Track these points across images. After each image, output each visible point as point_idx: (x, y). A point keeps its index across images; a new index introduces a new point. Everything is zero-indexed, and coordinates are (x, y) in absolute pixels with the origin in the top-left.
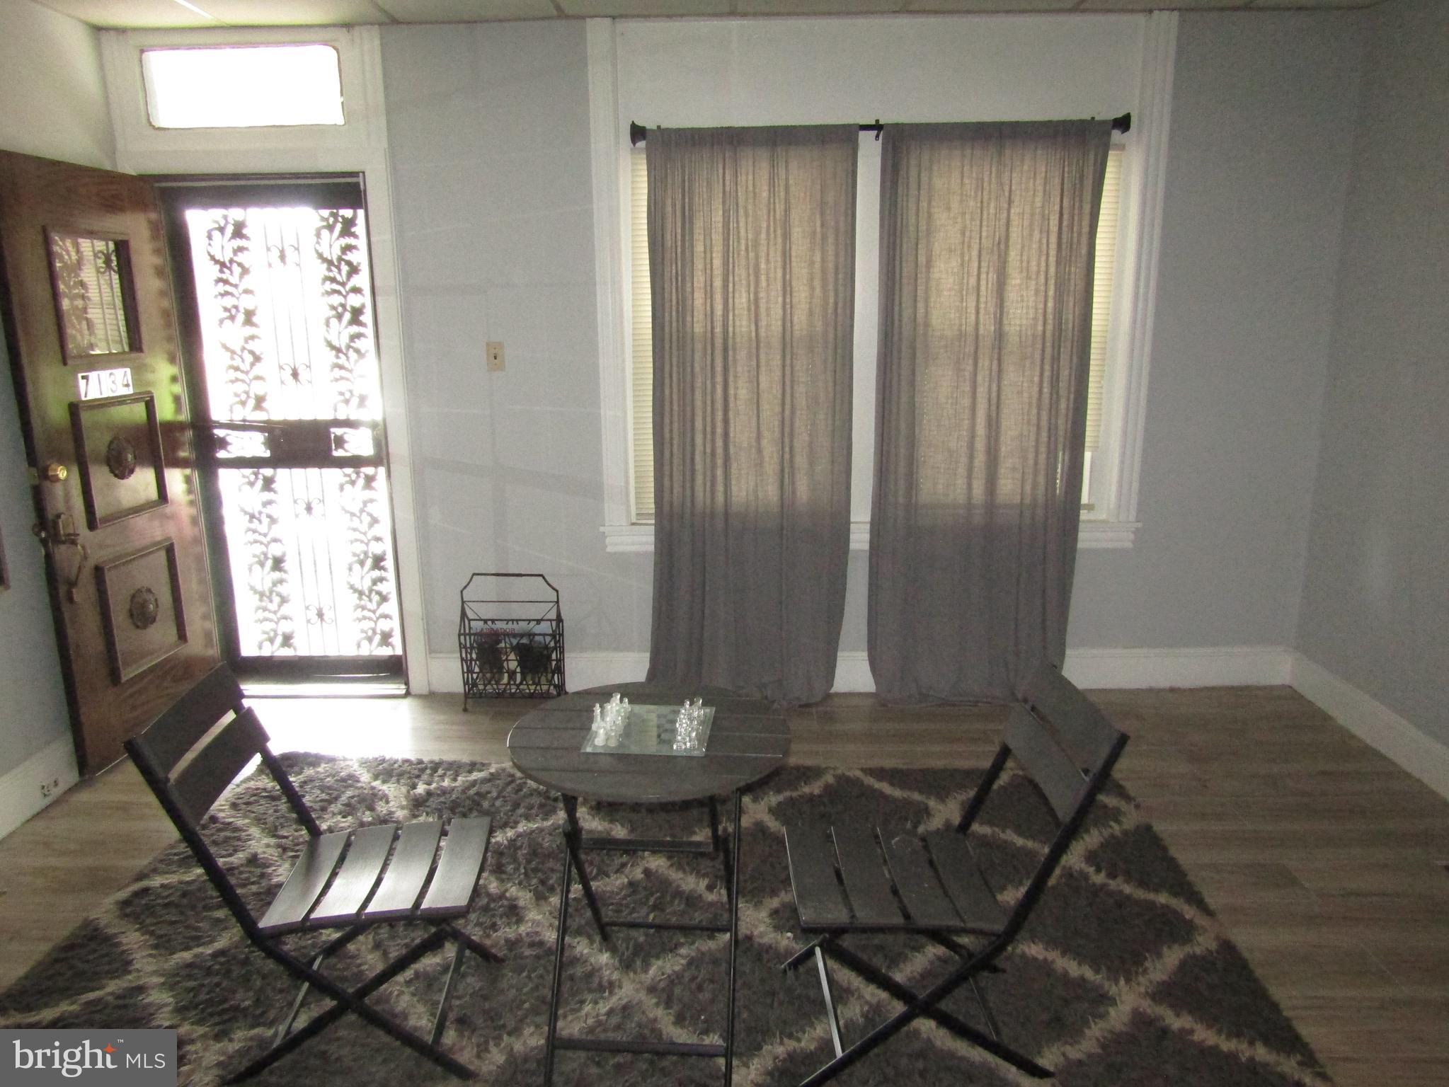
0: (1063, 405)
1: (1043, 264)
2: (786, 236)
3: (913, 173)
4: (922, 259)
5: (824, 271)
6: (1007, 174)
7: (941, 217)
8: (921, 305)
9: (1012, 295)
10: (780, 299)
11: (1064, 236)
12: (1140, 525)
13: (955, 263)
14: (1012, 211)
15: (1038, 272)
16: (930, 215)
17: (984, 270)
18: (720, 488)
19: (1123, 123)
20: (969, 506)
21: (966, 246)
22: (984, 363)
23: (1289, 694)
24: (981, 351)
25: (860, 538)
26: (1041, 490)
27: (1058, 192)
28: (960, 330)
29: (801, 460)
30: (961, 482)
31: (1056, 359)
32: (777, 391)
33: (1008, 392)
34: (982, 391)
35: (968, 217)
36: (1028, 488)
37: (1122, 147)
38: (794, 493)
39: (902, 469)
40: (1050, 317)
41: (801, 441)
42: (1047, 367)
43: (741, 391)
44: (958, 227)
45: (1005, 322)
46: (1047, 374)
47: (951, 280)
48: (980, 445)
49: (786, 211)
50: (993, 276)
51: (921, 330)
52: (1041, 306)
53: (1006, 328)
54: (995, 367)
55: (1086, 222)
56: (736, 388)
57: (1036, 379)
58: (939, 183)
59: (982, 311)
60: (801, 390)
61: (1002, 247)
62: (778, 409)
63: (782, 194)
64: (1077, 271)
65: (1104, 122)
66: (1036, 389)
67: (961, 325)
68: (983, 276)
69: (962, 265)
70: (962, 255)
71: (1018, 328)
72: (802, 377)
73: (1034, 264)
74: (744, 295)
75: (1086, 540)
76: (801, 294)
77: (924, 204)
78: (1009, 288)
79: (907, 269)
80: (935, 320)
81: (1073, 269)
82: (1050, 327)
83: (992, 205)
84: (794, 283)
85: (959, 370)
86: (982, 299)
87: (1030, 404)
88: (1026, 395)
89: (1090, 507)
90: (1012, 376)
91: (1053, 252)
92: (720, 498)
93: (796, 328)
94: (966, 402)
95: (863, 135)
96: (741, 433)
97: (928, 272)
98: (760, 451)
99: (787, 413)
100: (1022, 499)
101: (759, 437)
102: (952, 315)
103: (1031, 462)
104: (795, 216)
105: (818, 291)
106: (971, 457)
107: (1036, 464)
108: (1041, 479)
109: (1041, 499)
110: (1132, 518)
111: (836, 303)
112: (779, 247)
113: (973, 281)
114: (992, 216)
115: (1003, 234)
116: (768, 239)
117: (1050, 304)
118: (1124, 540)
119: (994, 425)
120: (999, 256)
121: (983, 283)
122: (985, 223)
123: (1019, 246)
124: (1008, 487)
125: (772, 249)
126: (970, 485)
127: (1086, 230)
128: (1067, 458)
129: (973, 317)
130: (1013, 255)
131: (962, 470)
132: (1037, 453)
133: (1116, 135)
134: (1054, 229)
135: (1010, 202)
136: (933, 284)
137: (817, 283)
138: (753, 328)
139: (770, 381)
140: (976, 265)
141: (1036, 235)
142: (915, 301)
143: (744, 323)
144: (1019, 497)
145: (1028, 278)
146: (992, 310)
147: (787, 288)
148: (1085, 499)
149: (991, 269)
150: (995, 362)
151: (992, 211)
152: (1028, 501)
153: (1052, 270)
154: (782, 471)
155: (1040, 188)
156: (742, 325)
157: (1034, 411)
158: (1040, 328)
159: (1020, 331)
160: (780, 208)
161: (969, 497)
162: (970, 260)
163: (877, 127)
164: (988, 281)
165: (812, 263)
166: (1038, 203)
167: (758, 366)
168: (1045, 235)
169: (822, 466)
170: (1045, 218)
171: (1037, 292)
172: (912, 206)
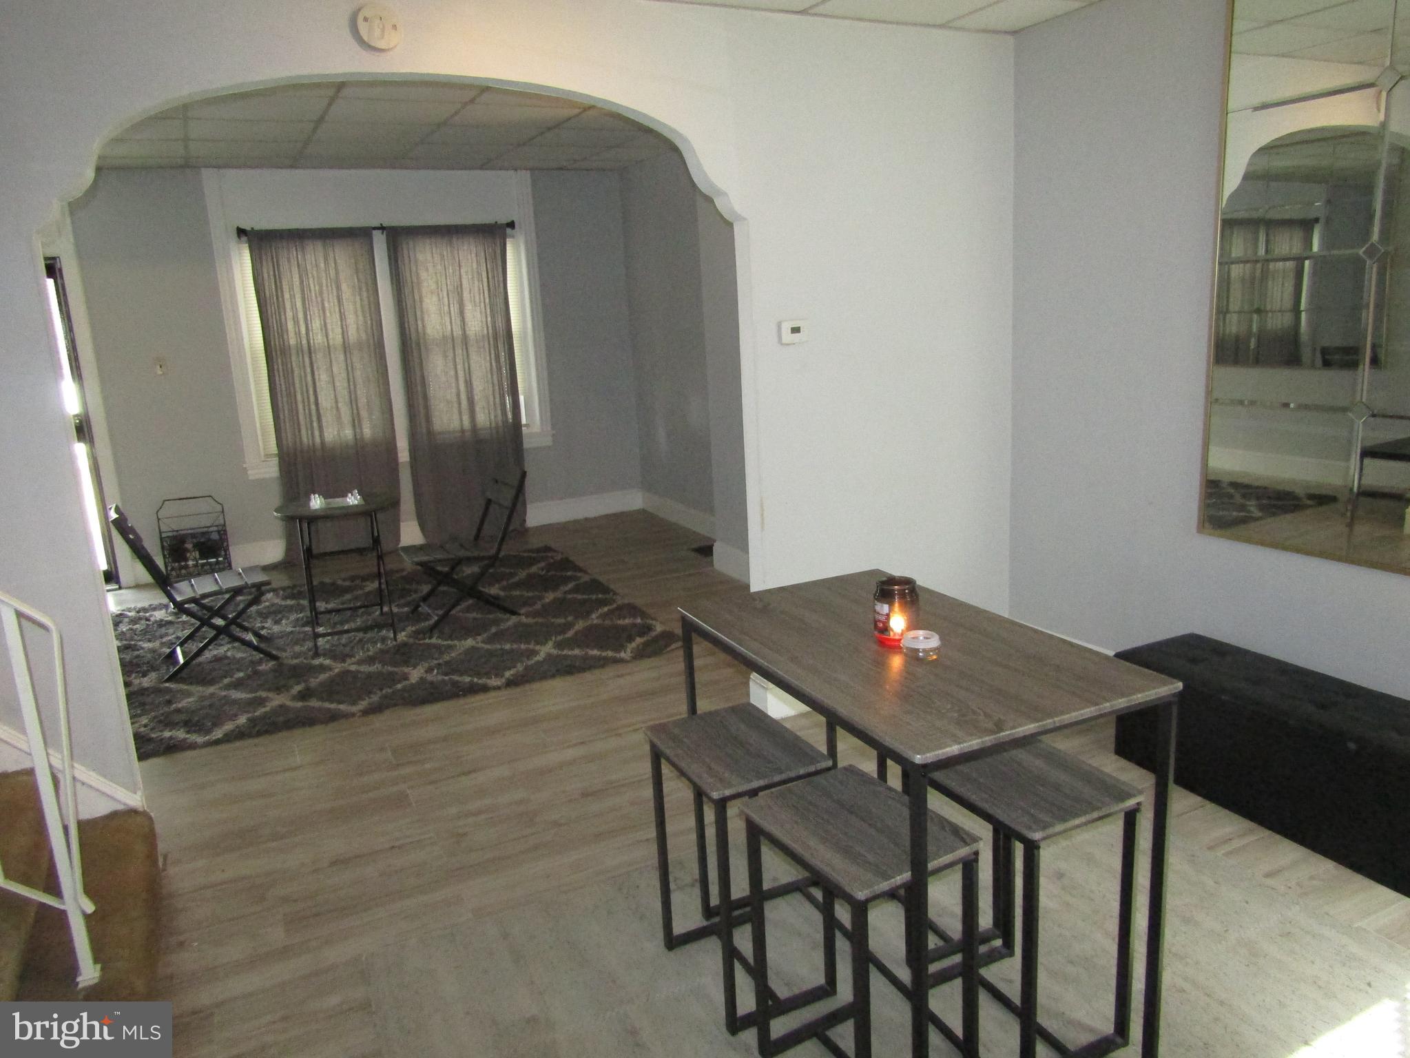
0: (504, 371)
1: (482, 298)
2: (338, 288)
3: (405, 252)
4: (417, 297)
5: (362, 306)
6: (456, 252)
7: (423, 275)
8: (419, 323)
9: (468, 315)
10: (339, 323)
11: (491, 283)
12: (554, 432)
13: (435, 299)
14: (462, 271)
15: (480, 302)
16: (418, 274)
17: (451, 302)
18: (317, 433)
19: (511, 225)
20: (463, 431)
21: (440, 290)
22: (459, 351)
23: (643, 512)
24: (456, 345)
25: (404, 456)
26: (500, 417)
27: (484, 260)
28: (443, 336)
29: (364, 414)
30: (456, 417)
31: (496, 347)
32: (344, 375)
33: (473, 365)
34: (460, 367)
35: (438, 275)
36: (493, 417)
37: (513, 237)
38: (362, 432)
39: (422, 411)
40: (490, 325)
41: (362, 401)
42: (493, 352)
43: (323, 377)
44: (434, 280)
45: (467, 329)
46: (493, 356)
47: (434, 308)
48: (463, 397)
49: (336, 274)
50: (457, 306)
51: (421, 335)
52: (484, 320)
53: (468, 333)
54: (465, 353)
55: (501, 275)
56: (319, 375)
57: (488, 358)
58: (420, 257)
59: (454, 324)
60: (358, 373)
61: (459, 289)
62: (346, 385)
63: (333, 265)
64: (500, 300)
65: (502, 224)
66: (488, 364)
67: (443, 333)
68: (452, 305)
69: (439, 300)
70: (438, 294)
71: (474, 332)
72: (358, 365)
73: (477, 298)
74: (318, 322)
75: (527, 444)
76: (351, 319)
77: (414, 269)
78: (466, 311)
79: (409, 303)
80: (429, 331)
81: (498, 300)
82: (491, 331)
83: (451, 268)
84: (346, 313)
85: (445, 357)
86: (453, 318)
87: (487, 372)
88: (483, 367)
89: (527, 425)
90: (474, 357)
91: (486, 292)
92: (318, 440)
93: (351, 338)
94: (452, 373)
95: (375, 233)
96: (326, 401)
97: (421, 305)
98: (337, 408)
99: (352, 387)
100: (490, 424)
101: (337, 402)
102: (438, 327)
103: (492, 403)
104: (342, 276)
105: (361, 318)
106: (460, 404)
107: (495, 404)
108: (499, 412)
109: (500, 423)
110: (549, 429)
111: (372, 324)
112: (335, 294)
113: (446, 308)
114: (451, 274)
115: (459, 283)
116: (328, 291)
117: (489, 319)
118: (547, 441)
119: (469, 384)
120: (458, 294)
121: (452, 309)
122: (448, 278)
123: (468, 289)
124: (482, 418)
125: (330, 296)
126: (461, 420)
127: (501, 279)
128: (510, 400)
129: (449, 327)
130: (466, 295)
131: (455, 411)
132: (494, 398)
133: (509, 231)
134: (485, 280)
135: (460, 266)
136: (425, 310)
137: (360, 313)
138: (325, 340)
139: (339, 368)
140: (446, 300)
141: (476, 282)
142: (416, 320)
143: (320, 337)
144: (489, 423)
145: (475, 306)
146: (459, 323)
147: (342, 317)
148: (524, 421)
149: (455, 302)
150: (465, 350)
151: (451, 271)
152: (493, 425)
153: (487, 301)
154: (354, 420)
155: (475, 259)
156: (318, 339)
157: (489, 376)
158: (485, 332)
159: (476, 334)
160: (332, 273)
161: (462, 425)
162: (443, 298)
163: (382, 228)
164: (455, 309)
165: (355, 303)
166: (475, 266)
167: (331, 361)
168: (480, 282)
169: (377, 414)
170: (479, 274)
171: (481, 312)
172: (407, 269)
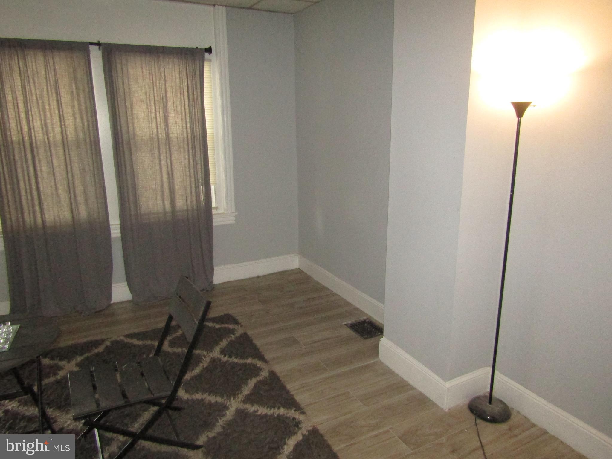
0: (199, 167)
1: (183, 108)
2: (58, 93)
3: (119, 66)
4: (128, 105)
5: (80, 110)
6: (162, 69)
7: (134, 87)
8: (130, 125)
9: (171, 121)
10: (59, 123)
11: (191, 96)
12: (237, 213)
13: (144, 107)
14: (167, 85)
15: (181, 111)
16: (129, 85)
17: (157, 110)
18: (39, 215)
19: (209, 50)
20: (165, 213)
21: (148, 99)
22: (163, 150)
23: (299, 271)
24: (161, 145)
25: (115, 232)
26: (195, 203)
27: (186, 78)
28: (150, 137)
29: (80, 198)
30: (160, 202)
31: (194, 148)
32: (63, 166)
33: (174, 162)
34: (163, 162)
35: (147, 87)
36: (189, 202)
37: (210, 60)
38: (79, 213)
39: (131, 198)
40: (189, 130)
41: (79, 189)
42: (191, 151)
43: (43, 168)
44: (143, 91)
45: (170, 132)
46: (191, 154)
47: (143, 114)
48: (166, 186)
49: (56, 81)
50: (162, 113)
51: (132, 136)
52: (184, 125)
53: (171, 135)
54: (168, 152)
55: (199, 91)
56: (41, 166)
57: (187, 157)
58: (131, 71)
59: (159, 128)
60: (76, 167)
61: (164, 100)
62: (65, 176)
63: (53, 73)
64: (198, 111)
65: (201, 49)
66: (187, 162)
67: (150, 134)
68: (158, 113)
69: (147, 108)
70: (147, 103)
71: (176, 135)
72: (75, 159)
73: (179, 108)
74: (39, 122)
75: (216, 221)
76: (69, 121)
77: (126, 81)
78: (170, 118)
79: (122, 110)
80: (138, 132)
81: (196, 110)
82: (189, 135)
83: (158, 82)
84: (65, 115)
85: (152, 154)
86: (159, 123)
87: (185, 167)
88: (183, 163)
89: (217, 208)
90: (176, 156)
91: (187, 103)
92: (39, 221)
93: (69, 136)
94: (157, 167)
95: (91, 48)
96: (46, 187)
97: (132, 111)
98: (58, 195)
99: (70, 177)
100: (187, 207)
101: (56, 189)
102: (146, 130)
103: (189, 191)
104: (61, 84)
105: (78, 120)
106: (163, 191)
107: (191, 192)
108: (194, 199)
109: (195, 207)
110: (233, 211)
111: (89, 125)
112: (55, 98)
113: (153, 115)
114: (158, 87)
115: (164, 95)
116: (48, 95)
117: (188, 125)
118: (231, 220)
119: (171, 176)
120: (163, 104)
121: (158, 116)
122: (155, 90)
123: (172, 100)
124: (180, 203)
125: (51, 99)
126: (164, 205)
127: (199, 94)
128: (204, 188)
129: (155, 130)
130: (170, 104)
131: (159, 197)
132: (191, 188)
133: (207, 55)
134: (186, 93)
135: (165, 81)
136: (135, 116)
137: (78, 116)
138: (46, 137)
139: (58, 162)
140: (153, 108)
141: (179, 95)
142: (128, 124)
143: (41, 135)
144: (186, 207)
145: (178, 114)
146: (163, 128)
147: (61, 117)
148: (214, 205)
149: (161, 110)
150: (168, 150)
151: (158, 84)
152: (190, 208)
153: (187, 110)
154: (71, 206)
155: (178, 76)
156: (39, 136)
157: (188, 170)
158: (185, 135)
159: (177, 136)
160: (52, 80)
161: (164, 209)
162: (150, 106)
163: (99, 44)
164: (160, 115)
165: (73, 106)
166: (178, 81)
167: (51, 156)
168: (182, 96)
169: (92, 200)
170: (181, 88)
171: (182, 119)
172: (120, 80)
